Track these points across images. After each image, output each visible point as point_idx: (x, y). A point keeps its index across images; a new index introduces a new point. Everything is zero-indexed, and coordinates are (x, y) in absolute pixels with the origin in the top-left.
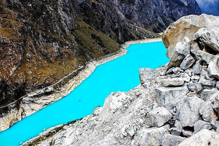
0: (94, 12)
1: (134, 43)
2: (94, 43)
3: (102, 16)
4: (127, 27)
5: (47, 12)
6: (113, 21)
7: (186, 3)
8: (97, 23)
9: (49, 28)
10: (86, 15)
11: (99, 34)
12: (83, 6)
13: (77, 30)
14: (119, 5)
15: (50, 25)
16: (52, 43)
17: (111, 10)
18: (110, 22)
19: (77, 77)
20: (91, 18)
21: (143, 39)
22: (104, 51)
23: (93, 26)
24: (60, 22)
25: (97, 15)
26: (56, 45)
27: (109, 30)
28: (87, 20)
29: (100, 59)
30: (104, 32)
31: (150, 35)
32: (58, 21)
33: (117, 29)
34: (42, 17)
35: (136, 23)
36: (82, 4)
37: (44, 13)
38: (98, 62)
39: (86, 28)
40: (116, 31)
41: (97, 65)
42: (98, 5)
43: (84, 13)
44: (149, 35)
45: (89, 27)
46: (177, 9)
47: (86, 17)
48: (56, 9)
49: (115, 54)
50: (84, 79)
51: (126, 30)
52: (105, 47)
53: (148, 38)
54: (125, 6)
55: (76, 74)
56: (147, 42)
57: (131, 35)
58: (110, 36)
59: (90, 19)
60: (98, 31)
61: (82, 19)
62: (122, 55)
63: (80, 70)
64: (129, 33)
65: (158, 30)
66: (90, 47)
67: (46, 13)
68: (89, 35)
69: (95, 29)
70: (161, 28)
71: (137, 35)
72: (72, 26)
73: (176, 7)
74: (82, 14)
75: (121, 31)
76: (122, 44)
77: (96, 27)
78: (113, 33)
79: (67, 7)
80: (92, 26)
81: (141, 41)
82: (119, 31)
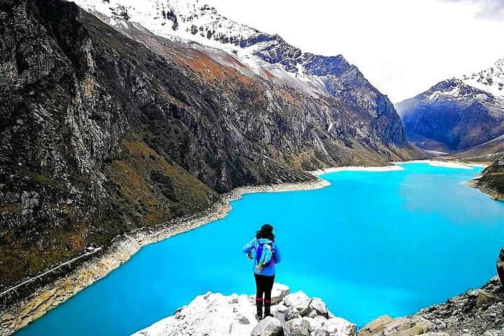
0: (171, 125)
1: (254, 192)
2: (153, 191)
3: (186, 134)
4: (245, 156)
5: (31, 120)
6: (212, 145)
7: (375, 112)
8: (174, 147)
9: (23, 156)
10: (153, 129)
11: (172, 171)
12: (149, 110)
13: (120, 160)
14: (236, 113)
15: (28, 150)
16: (21, 193)
17: (212, 121)
18: (206, 147)
19: (68, 279)
20: (161, 136)
21: (274, 183)
22: (173, 210)
23: (164, 153)
24: (68, 142)
25: (176, 132)
26: (31, 197)
27: (199, 164)
28: (153, 141)
29: (156, 229)
30: (187, 168)
31: (289, 175)
32: (60, 141)
33: (220, 161)
34: (12, 131)
35: (266, 150)
36: (147, 105)
37: (19, 121)
38: (151, 235)
39: (143, 157)
40: (216, 166)
41: (145, 243)
42: (183, 110)
43: (147, 125)
44: (287, 175)
45: (150, 156)
46: (357, 123)
47: (150, 135)
48: (59, 114)
49: (197, 217)
50: (91, 282)
51: (238, 164)
52: (177, 201)
53: (284, 181)
54: (248, 114)
55: (68, 271)
56: (281, 190)
57: (249, 173)
58: (200, 177)
59: (159, 138)
60: (172, 165)
61: (139, 137)
62: (214, 219)
63: (89, 259)
64: (245, 170)
65: (312, 165)
66: (140, 201)
67: (26, 124)
68: (147, 174)
69: (166, 159)
70: (319, 161)
71: (262, 175)
72: (109, 151)
73: (354, 120)
74: (143, 126)
75: (228, 166)
76: (226, 192)
77: (168, 157)
78: (209, 170)
79: (105, 110)
80: (159, 154)
81: (269, 187)
82: (224, 165)
